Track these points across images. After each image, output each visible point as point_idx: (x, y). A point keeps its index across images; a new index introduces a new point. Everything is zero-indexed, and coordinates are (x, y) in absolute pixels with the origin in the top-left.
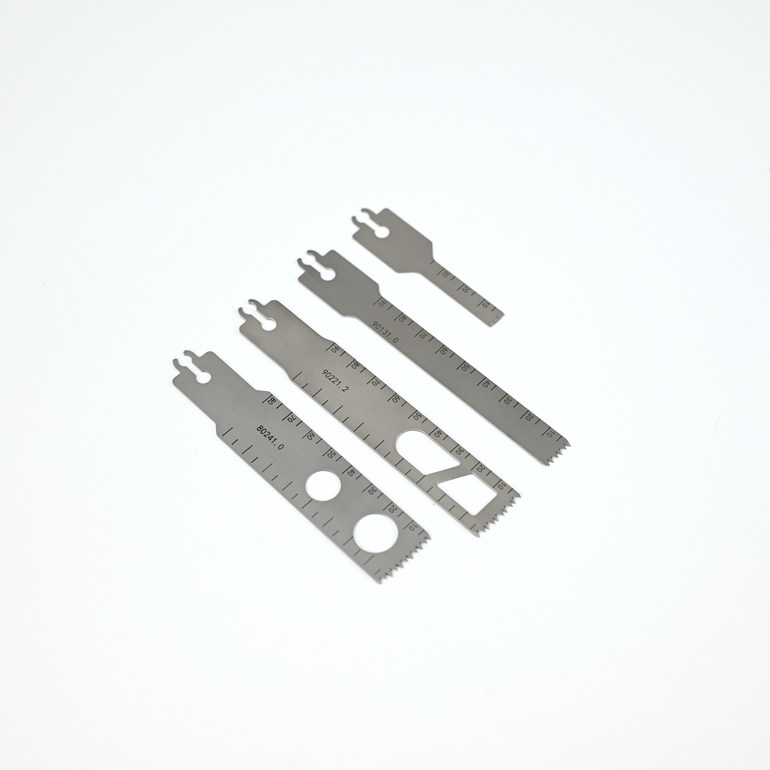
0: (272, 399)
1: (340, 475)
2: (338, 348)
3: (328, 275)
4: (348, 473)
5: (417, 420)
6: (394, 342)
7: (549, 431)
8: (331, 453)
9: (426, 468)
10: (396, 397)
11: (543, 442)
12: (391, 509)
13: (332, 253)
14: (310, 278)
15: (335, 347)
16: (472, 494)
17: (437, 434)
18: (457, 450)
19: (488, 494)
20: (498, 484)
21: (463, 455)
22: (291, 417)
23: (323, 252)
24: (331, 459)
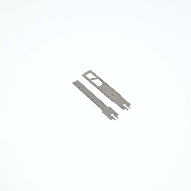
2: (111, 100)
3: (112, 115)
5: (98, 87)
6: (101, 102)
14: (116, 115)
16: (90, 76)
17: (95, 85)
18: (91, 82)
21: (90, 81)
23: (113, 120)
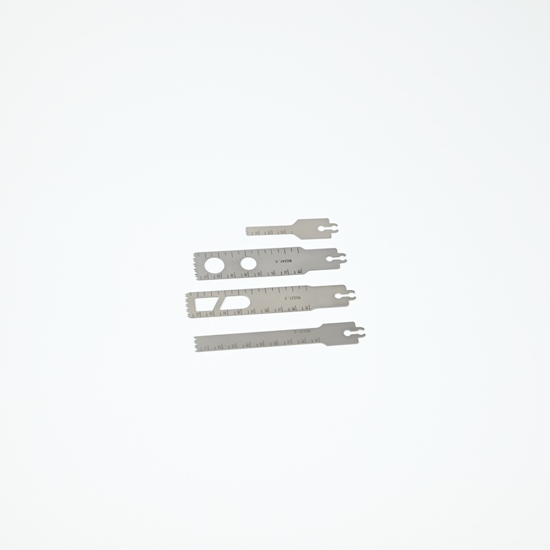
0: (300, 272)
1: (248, 271)
4: (247, 274)
7: (207, 349)
8: (260, 275)
9: (228, 299)
10: (267, 311)
11: (205, 344)
12: (219, 276)
13: (357, 342)
15: (308, 308)
19: (199, 309)
20: (200, 315)
22: (287, 273)
24: (257, 273)
